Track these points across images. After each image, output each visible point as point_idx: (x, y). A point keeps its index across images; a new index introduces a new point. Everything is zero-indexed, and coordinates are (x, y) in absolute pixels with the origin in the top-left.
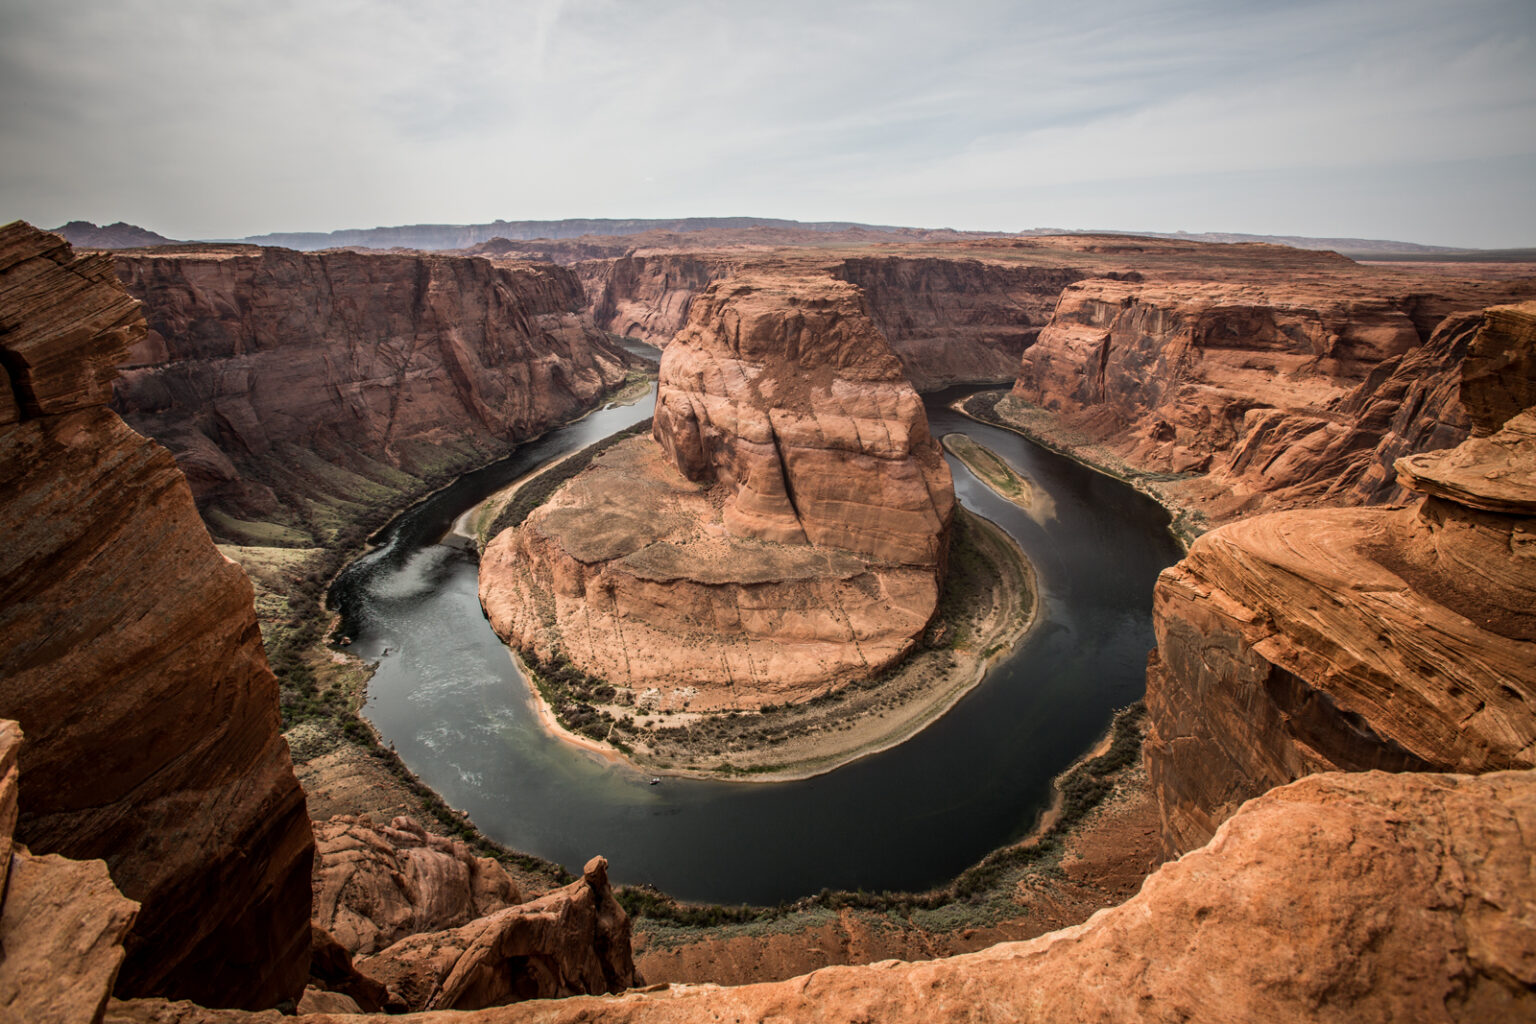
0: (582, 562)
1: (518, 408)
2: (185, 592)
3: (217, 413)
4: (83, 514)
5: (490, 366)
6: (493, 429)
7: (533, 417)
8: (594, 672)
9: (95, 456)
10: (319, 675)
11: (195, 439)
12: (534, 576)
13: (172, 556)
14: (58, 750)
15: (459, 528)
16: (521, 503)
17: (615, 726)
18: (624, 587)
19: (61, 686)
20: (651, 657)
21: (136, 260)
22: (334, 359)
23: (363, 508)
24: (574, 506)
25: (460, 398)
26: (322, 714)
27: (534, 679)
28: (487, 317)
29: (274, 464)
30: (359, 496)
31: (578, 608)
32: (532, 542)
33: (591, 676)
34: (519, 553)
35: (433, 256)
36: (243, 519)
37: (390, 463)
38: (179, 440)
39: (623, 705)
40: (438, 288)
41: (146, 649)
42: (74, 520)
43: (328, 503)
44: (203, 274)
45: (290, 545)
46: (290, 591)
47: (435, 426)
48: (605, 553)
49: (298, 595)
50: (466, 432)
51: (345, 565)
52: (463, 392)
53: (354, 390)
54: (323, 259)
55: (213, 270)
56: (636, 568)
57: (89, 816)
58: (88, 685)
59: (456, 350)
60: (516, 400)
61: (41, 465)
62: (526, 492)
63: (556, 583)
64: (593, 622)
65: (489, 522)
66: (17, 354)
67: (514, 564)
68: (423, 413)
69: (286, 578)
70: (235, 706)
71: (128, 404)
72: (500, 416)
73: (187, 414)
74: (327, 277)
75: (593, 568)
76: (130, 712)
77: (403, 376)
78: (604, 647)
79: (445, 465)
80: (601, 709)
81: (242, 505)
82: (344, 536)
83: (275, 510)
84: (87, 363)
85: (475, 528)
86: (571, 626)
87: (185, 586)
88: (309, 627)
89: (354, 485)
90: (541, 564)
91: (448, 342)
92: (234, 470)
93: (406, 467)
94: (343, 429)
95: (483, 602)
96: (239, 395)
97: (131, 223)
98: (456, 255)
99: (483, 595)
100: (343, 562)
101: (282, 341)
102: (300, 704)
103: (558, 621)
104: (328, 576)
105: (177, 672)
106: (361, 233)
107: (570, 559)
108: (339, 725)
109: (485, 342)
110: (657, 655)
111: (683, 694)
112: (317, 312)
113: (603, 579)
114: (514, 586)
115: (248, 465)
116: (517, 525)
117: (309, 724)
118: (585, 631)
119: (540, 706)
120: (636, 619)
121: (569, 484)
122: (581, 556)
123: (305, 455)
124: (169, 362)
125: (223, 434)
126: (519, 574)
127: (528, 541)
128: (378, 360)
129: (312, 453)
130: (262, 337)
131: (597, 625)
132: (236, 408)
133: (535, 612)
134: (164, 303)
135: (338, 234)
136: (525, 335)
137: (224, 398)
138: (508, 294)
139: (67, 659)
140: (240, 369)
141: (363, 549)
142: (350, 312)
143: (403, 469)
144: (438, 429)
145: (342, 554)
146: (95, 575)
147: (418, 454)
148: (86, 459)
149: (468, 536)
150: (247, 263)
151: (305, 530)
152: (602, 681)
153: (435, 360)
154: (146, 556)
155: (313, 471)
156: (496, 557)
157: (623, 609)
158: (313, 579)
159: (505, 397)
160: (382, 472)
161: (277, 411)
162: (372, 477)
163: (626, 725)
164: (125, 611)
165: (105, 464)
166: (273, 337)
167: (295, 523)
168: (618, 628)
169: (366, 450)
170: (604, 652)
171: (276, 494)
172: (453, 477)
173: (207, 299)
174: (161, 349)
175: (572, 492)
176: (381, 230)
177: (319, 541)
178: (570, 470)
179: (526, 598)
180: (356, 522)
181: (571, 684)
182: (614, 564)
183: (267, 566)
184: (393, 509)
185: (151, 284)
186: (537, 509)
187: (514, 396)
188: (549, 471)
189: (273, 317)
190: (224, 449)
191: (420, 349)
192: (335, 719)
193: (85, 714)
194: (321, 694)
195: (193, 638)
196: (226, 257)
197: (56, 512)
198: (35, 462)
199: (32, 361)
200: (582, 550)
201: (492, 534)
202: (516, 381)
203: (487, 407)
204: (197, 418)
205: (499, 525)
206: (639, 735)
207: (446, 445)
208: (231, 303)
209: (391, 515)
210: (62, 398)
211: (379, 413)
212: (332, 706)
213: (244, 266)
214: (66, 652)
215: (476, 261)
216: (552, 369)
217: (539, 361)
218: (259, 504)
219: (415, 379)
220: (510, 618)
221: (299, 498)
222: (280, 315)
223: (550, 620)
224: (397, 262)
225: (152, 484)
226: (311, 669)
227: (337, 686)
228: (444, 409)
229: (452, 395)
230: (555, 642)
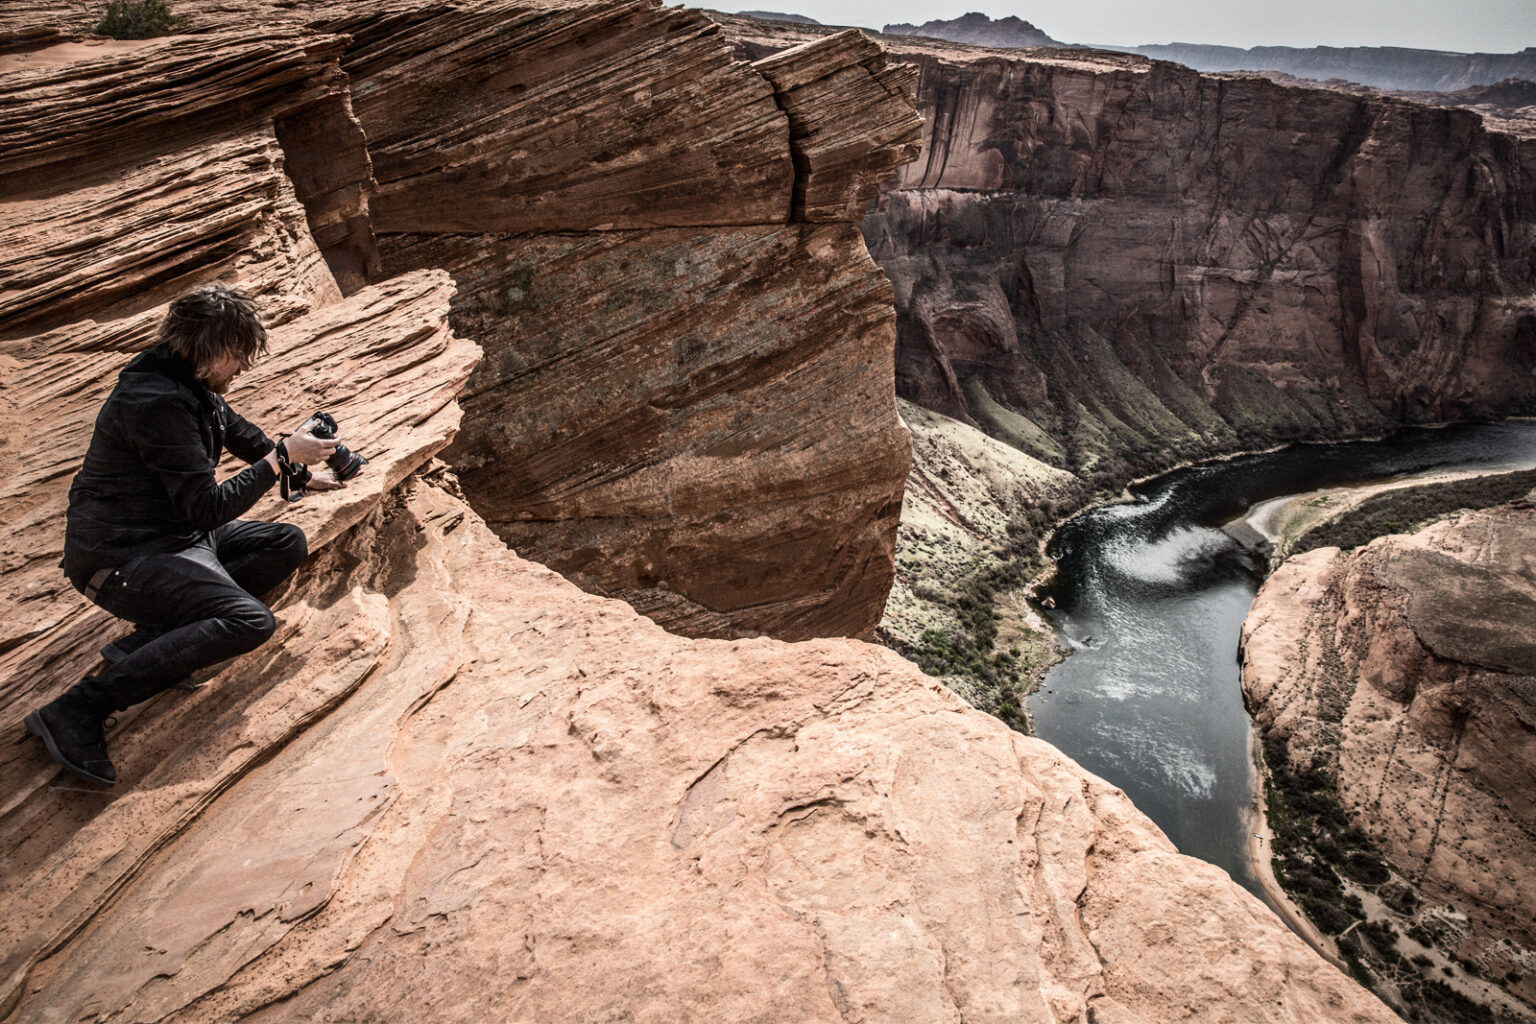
0: (1429, 649)
1: (1429, 368)
2: (850, 439)
3: (1024, 266)
4: (800, 327)
5: (1411, 290)
6: (1374, 389)
7: (1450, 390)
8: (1367, 828)
9: (831, 271)
10: (1003, 630)
11: (990, 290)
12: (1339, 636)
13: (853, 397)
14: (702, 540)
15: (1258, 519)
16: (1370, 518)
17: (1359, 927)
18: (1488, 724)
19: (725, 482)
20: (1481, 860)
21: (1011, 63)
22: (1185, 226)
23: (1142, 441)
24: (1457, 556)
25: (1341, 327)
26: (985, 677)
27: (1267, 784)
28: (1438, 209)
29: (1060, 346)
30: (1142, 423)
31: (1388, 717)
32: (1361, 583)
33: (1358, 830)
34: (1330, 591)
35: (1386, 100)
36: (1002, 403)
37: (1201, 392)
38: (975, 287)
39: (1389, 904)
40: (1375, 151)
41: (796, 481)
42: (791, 330)
43: (1102, 419)
44: (1074, 87)
45: (1038, 455)
46: (1014, 511)
47: (1286, 359)
48: (1478, 653)
49: (1022, 521)
50: (1329, 382)
51: (1090, 506)
52: (1350, 320)
53: (1194, 277)
54: (1222, 86)
55: (1085, 83)
56: (1526, 703)
57: (700, 612)
58: (742, 492)
59: (1364, 252)
60: (1432, 355)
61: (786, 269)
62: (1385, 504)
63: (1368, 662)
64: (1403, 751)
65: (1305, 527)
66: (807, 158)
67: (1316, 603)
68: (1276, 334)
69: (1017, 494)
70: (846, 579)
71: (944, 230)
72: (1393, 373)
73: (993, 257)
74: (1218, 112)
75: (1443, 669)
76: (762, 535)
77: (1269, 273)
78: (1402, 798)
79: (1276, 419)
80: (1350, 888)
81: (1007, 386)
82: (1103, 469)
83: (1040, 404)
84: (857, 177)
85: (1281, 527)
86: (1362, 737)
87: (852, 433)
88: (1016, 565)
89: (1143, 406)
90: (1358, 622)
91: (1357, 238)
92: (1015, 340)
93: (1222, 405)
94: (1158, 326)
95: (1243, 637)
96: (1055, 248)
97: (1023, 19)
98: (1428, 102)
99: (1250, 625)
100: (1088, 502)
101: (1132, 190)
102: (969, 652)
103: (1346, 720)
104: (1063, 513)
105: (812, 517)
106: (1292, 52)
107: (1410, 634)
108: (997, 701)
109: (1418, 249)
110: (1496, 863)
111: (1516, 958)
112: (1188, 159)
113: (1453, 692)
114: (1300, 636)
115: (1033, 339)
116: (1347, 547)
117: (967, 681)
118: (1382, 758)
119: (1257, 827)
120: (1483, 784)
121: (1465, 518)
122: (1431, 640)
123: (1099, 346)
124: (999, 191)
125: (1022, 294)
126: (1317, 623)
127: (1353, 578)
128: (1242, 242)
129: (1108, 347)
130: (1109, 180)
131: (1407, 759)
132: (1047, 264)
133: (1315, 689)
134: (1020, 119)
135: (1260, 52)
136: (1494, 253)
137: (1037, 248)
138: (1492, 179)
139: (738, 460)
140: (1069, 216)
141: (1119, 495)
142: (1231, 166)
143: (1215, 406)
144: (1288, 365)
145: (1091, 492)
146: (787, 390)
147: (1244, 390)
148: (822, 273)
149: (1266, 535)
150: (1127, 80)
151: (1061, 442)
152: (1373, 848)
153: (1324, 260)
154: (832, 388)
155: (1101, 370)
156: (1293, 582)
157: (1466, 758)
158: (1045, 508)
159: (1414, 345)
160: (1184, 401)
161: (1091, 280)
162: (1169, 402)
163: (1381, 937)
164: (796, 436)
165: (836, 283)
166: (1121, 182)
167: (1054, 430)
168: (1443, 781)
169: (1177, 363)
170: (1399, 807)
171: (1049, 385)
172: (1281, 441)
173: (1066, 119)
174: (996, 173)
175: (1465, 533)
176: (1323, 51)
177: (1072, 463)
178: (1478, 495)
179: (1311, 662)
180: (1126, 456)
181: (1320, 823)
182: (1486, 679)
183: (1004, 470)
184: (1179, 456)
185: (1016, 93)
186: (1391, 537)
187: (1431, 347)
188: (1439, 486)
189: (1131, 156)
190: (1015, 312)
191: (1309, 239)
192: (995, 692)
193: (731, 517)
194: (995, 653)
195: (839, 490)
196: (1105, 69)
197: (781, 318)
198: (784, 265)
199: (814, 167)
200: (1438, 630)
201: (1302, 546)
202: (1446, 325)
203: (1377, 353)
204: (1002, 265)
205: (1320, 536)
206: (1395, 968)
207: (1290, 391)
208: (1089, 129)
209: (1173, 464)
210: (824, 209)
211: (1214, 317)
212: (999, 674)
213: (1121, 84)
214: (738, 453)
215: (1456, 116)
216: (1520, 320)
217: (1503, 302)
218: (1024, 390)
219: (1285, 282)
220: (1273, 679)
221: (1072, 400)
222: (1141, 154)
223: (1333, 712)
224: (1326, 103)
225: (864, 316)
226: (997, 617)
227: (1015, 653)
228: (1309, 336)
229: (1331, 320)
230: (1325, 748)
